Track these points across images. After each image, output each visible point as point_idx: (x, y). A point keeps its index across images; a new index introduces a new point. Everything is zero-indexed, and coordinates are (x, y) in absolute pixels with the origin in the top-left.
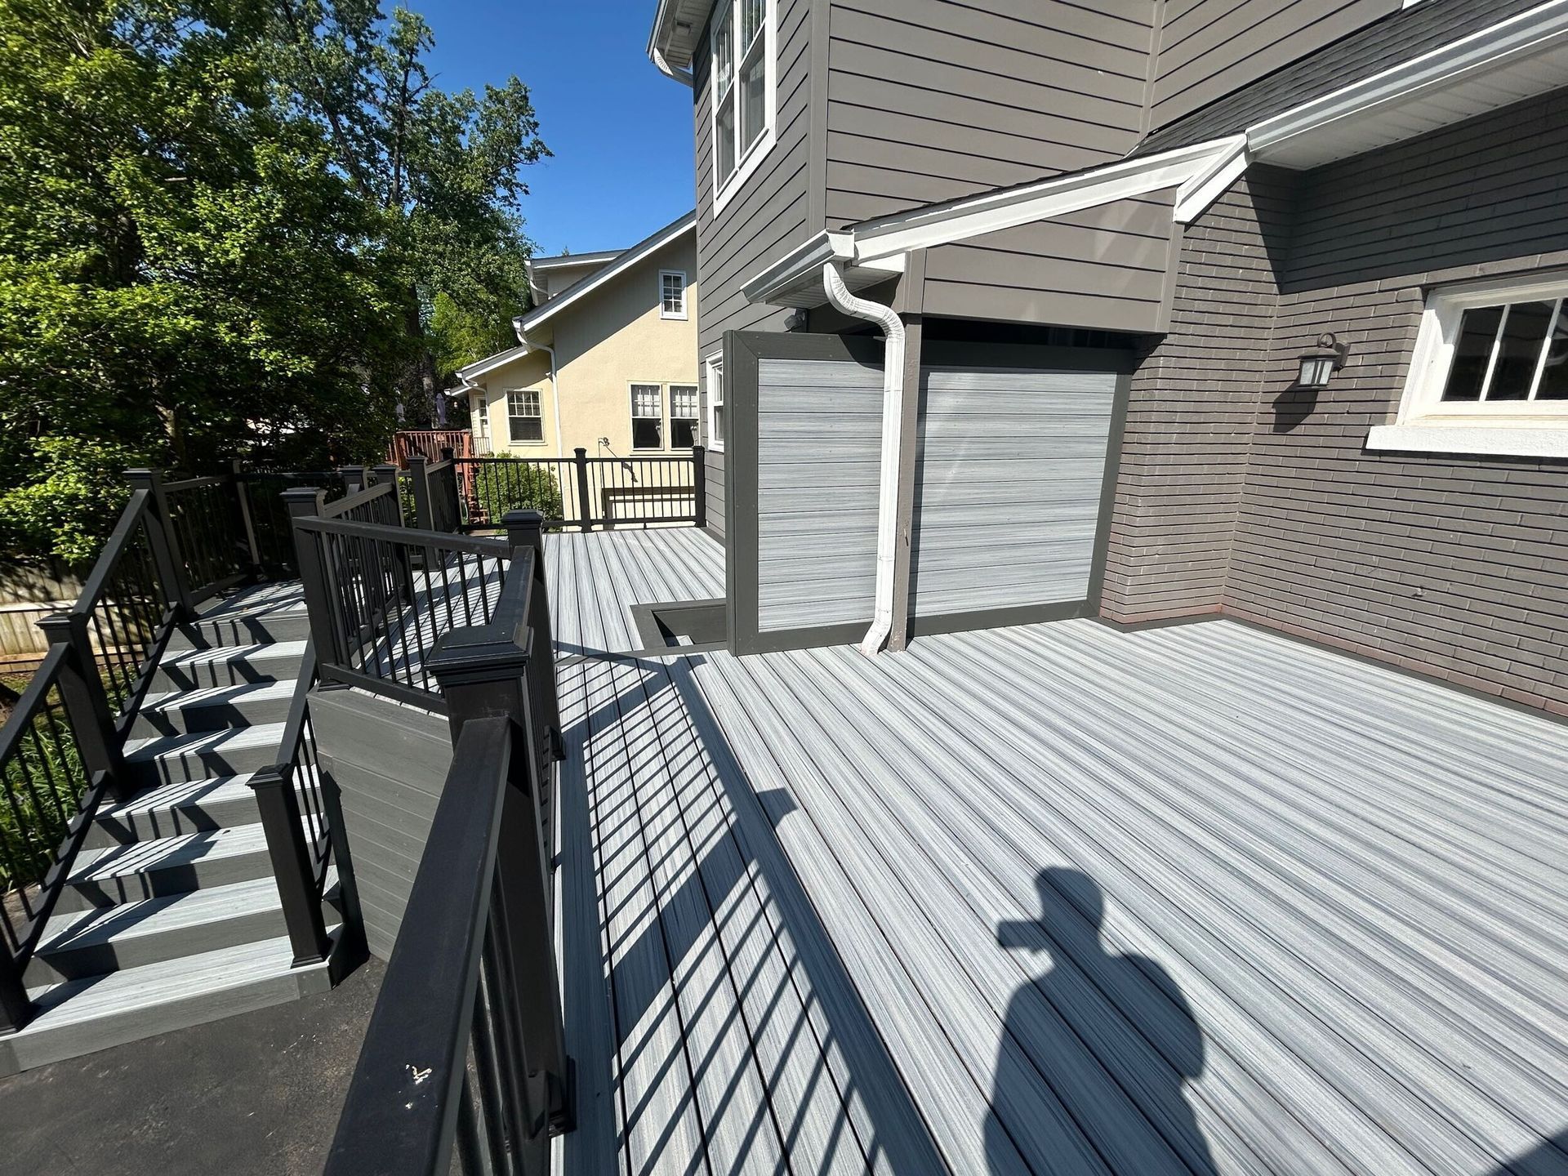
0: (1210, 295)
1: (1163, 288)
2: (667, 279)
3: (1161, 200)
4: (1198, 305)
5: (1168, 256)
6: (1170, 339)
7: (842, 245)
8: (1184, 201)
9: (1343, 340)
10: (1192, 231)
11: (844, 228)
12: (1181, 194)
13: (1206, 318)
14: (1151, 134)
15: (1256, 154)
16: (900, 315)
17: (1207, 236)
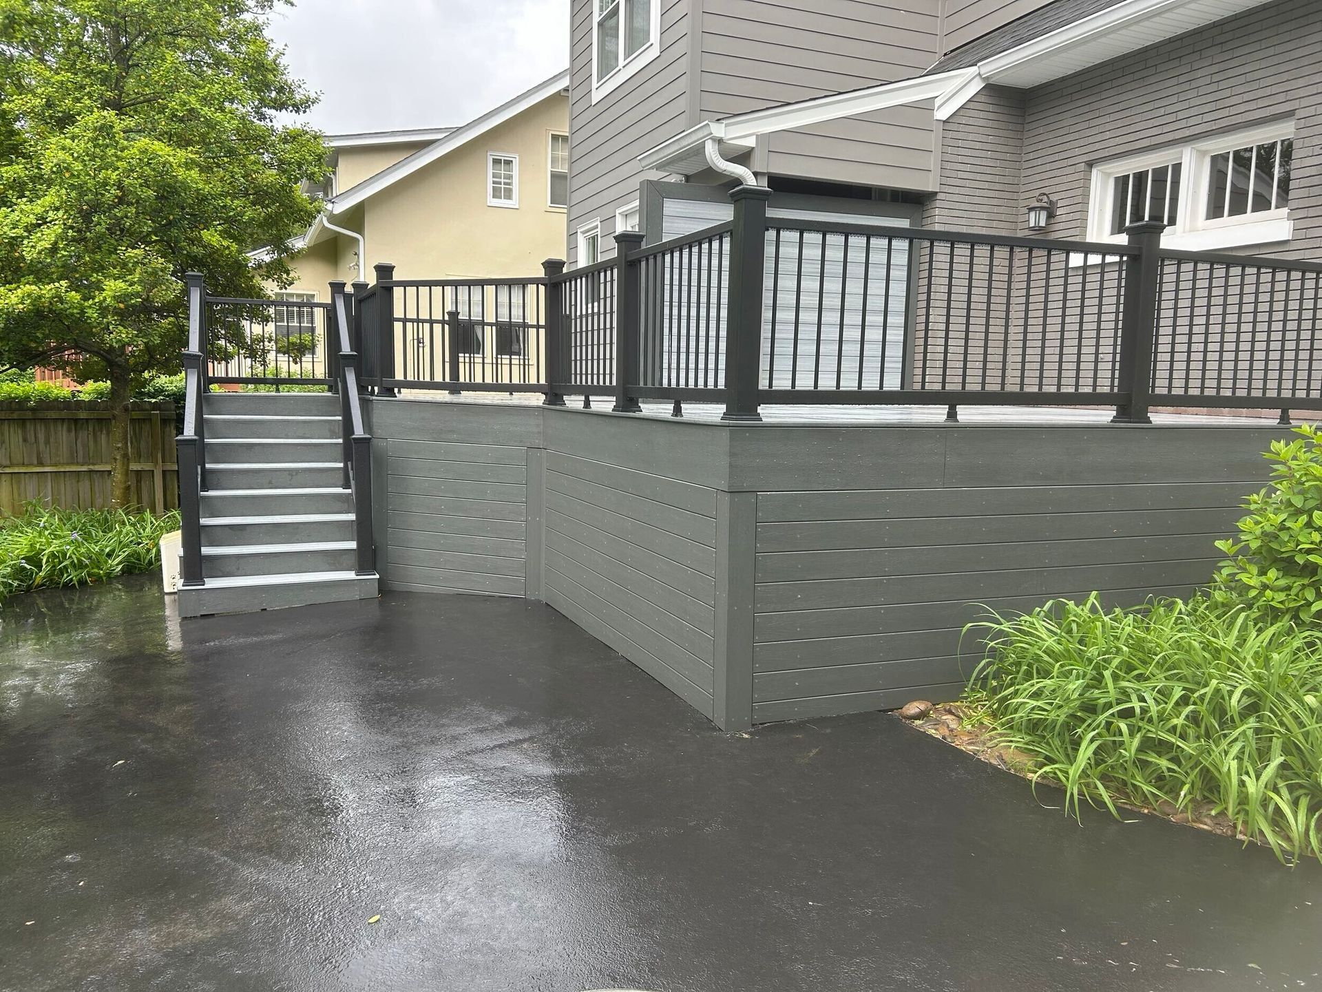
0: (968, 168)
1: (933, 162)
2: (496, 162)
3: (926, 106)
4: (961, 175)
5: (933, 141)
6: (940, 196)
7: (718, 130)
8: (939, 107)
9: (1054, 198)
10: (948, 127)
11: (718, 120)
12: (938, 102)
13: (967, 183)
14: (945, 55)
15: (987, 78)
16: (753, 173)
17: (960, 129)
